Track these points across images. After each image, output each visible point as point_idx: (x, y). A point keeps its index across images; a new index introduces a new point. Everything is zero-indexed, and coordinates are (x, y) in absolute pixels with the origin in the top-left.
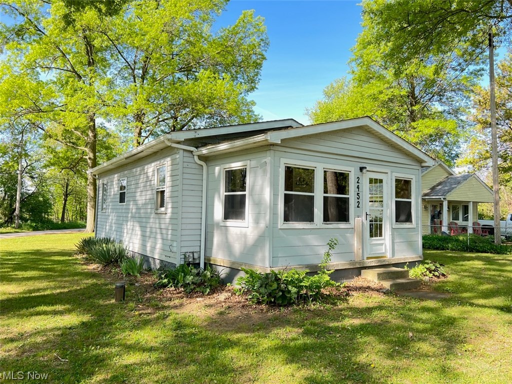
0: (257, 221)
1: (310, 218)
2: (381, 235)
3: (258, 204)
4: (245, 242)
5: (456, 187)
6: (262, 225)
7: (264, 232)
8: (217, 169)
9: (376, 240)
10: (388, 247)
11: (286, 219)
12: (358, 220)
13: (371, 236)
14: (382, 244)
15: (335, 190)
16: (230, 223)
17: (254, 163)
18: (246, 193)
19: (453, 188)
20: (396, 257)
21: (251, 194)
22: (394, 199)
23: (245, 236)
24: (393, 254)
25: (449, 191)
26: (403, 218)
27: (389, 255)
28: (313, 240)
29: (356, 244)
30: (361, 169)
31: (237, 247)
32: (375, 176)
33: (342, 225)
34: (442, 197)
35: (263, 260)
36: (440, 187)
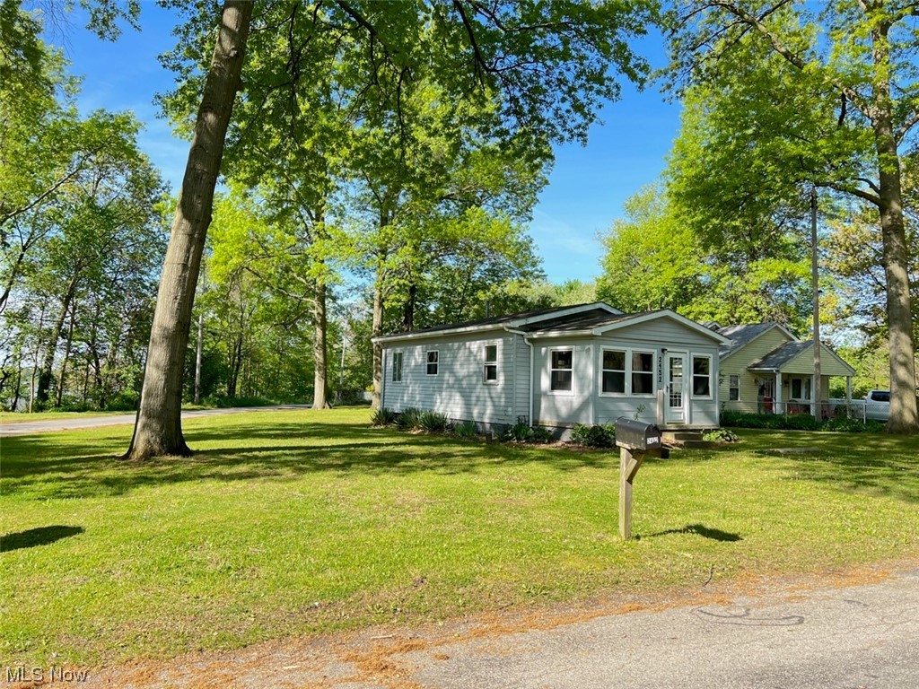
0: (581, 390)
1: (621, 390)
2: (680, 405)
3: (582, 379)
4: (571, 406)
5: (792, 357)
6: (586, 393)
7: (588, 399)
8: (544, 349)
9: (675, 409)
10: (686, 415)
11: (605, 390)
12: (660, 392)
13: (671, 405)
14: (681, 413)
15: (641, 367)
16: (557, 393)
17: (578, 348)
18: (572, 370)
19: (789, 358)
20: (693, 424)
21: (576, 370)
22: (692, 375)
23: (571, 402)
24: (691, 421)
25: (784, 361)
26: (701, 390)
27: (687, 422)
28: (624, 406)
29: (658, 410)
30: (663, 350)
31: (564, 411)
32: (674, 355)
33: (647, 396)
34: (774, 369)
35: (587, 419)
36: (774, 356)
